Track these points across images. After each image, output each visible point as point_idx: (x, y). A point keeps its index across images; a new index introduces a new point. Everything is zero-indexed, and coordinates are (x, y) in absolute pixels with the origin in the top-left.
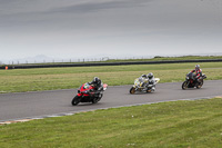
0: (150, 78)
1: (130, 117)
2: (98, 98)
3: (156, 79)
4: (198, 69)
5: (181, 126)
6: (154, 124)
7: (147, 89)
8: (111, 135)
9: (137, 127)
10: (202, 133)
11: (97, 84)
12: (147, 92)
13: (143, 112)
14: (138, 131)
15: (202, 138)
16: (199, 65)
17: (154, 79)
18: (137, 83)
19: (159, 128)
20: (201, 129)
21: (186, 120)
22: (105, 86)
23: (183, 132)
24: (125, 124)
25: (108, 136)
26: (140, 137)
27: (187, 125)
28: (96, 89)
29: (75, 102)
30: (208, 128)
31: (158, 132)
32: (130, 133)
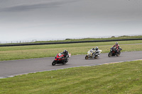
0: (97, 49)
1: (50, 78)
2: (66, 61)
3: (100, 51)
4: (117, 44)
5: (83, 83)
6: (66, 82)
7: (95, 56)
8: (38, 90)
9: (55, 84)
10: (96, 87)
11: (65, 53)
12: (95, 58)
13: (59, 74)
14: (56, 86)
15: (96, 90)
16: (117, 42)
17: (99, 50)
18: (89, 53)
19: (69, 84)
20: (95, 84)
21: (86, 79)
22: (70, 55)
23: (84, 86)
24: (47, 82)
25: (36, 90)
26: (57, 90)
27: (87, 82)
28: (65, 56)
29: (54, 64)
30: (99, 84)
31: (68, 87)
32: (51, 88)
